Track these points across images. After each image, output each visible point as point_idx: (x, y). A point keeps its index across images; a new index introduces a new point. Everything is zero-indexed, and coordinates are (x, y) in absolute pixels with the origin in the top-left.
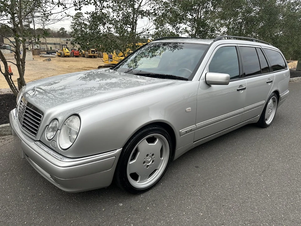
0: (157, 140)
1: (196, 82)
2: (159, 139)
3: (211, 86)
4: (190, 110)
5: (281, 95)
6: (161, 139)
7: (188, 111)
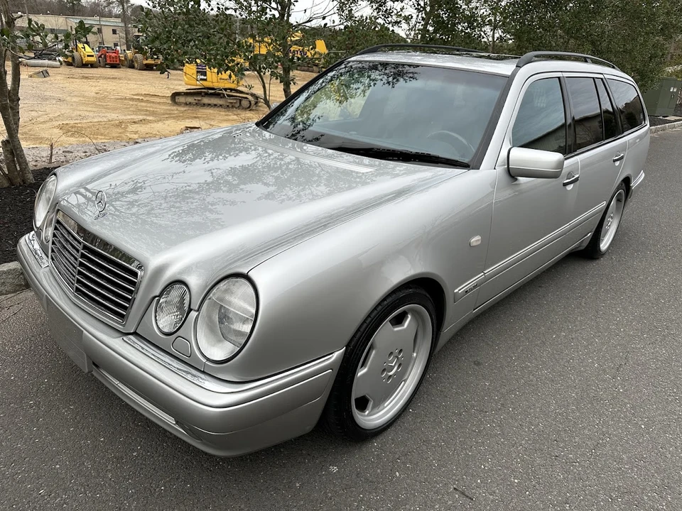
0: (409, 316)
1: (489, 171)
2: (413, 315)
3: (517, 179)
4: (479, 243)
5: (634, 184)
6: (416, 314)
7: (474, 244)
